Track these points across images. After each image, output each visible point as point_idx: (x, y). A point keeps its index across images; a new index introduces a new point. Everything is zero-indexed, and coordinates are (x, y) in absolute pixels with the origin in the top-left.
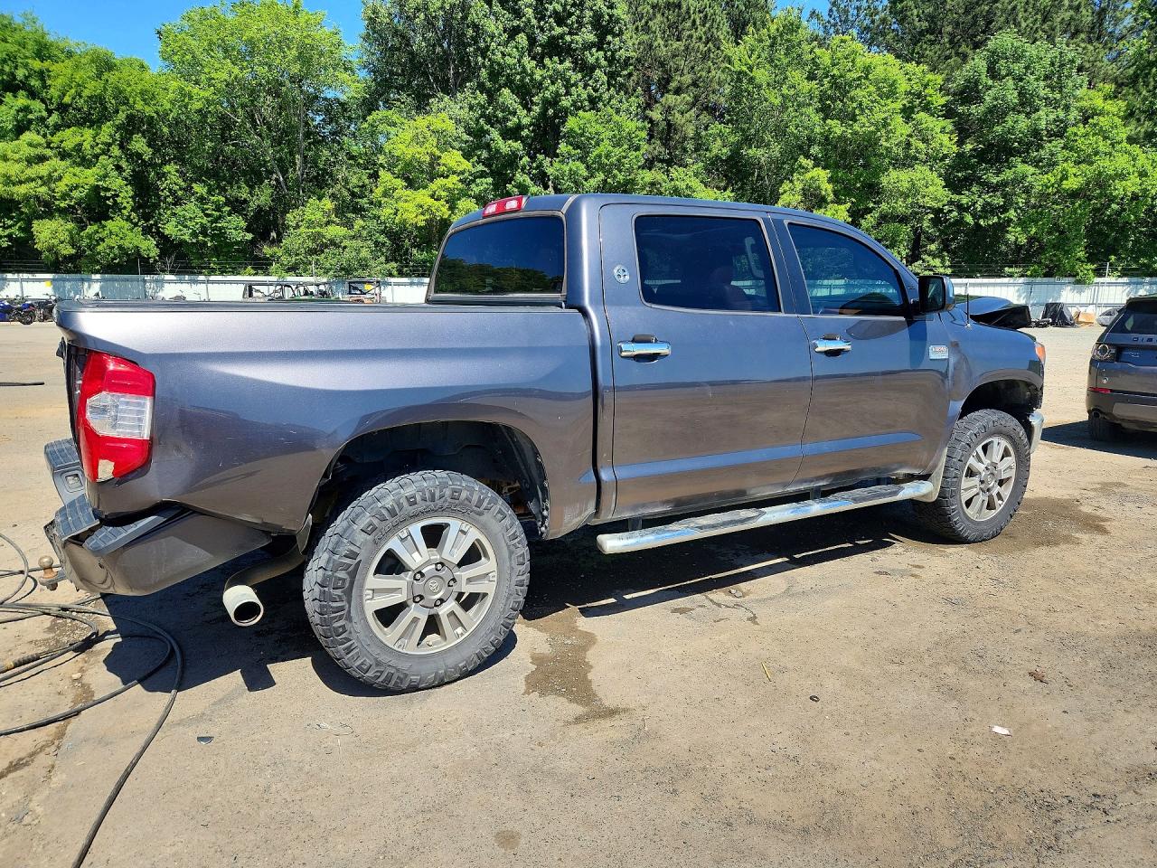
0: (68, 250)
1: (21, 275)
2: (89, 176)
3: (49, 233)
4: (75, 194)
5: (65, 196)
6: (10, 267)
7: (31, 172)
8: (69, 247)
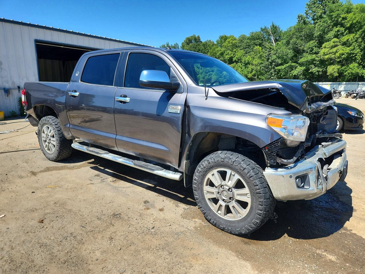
0: (336, 74)
1: (323, 83)
2: (347, 50)
3: (332, 70)
4: (343, 56)
5: (339, 58)
6: (321, 80)
7: (331, 51)
8: (337, 73)
